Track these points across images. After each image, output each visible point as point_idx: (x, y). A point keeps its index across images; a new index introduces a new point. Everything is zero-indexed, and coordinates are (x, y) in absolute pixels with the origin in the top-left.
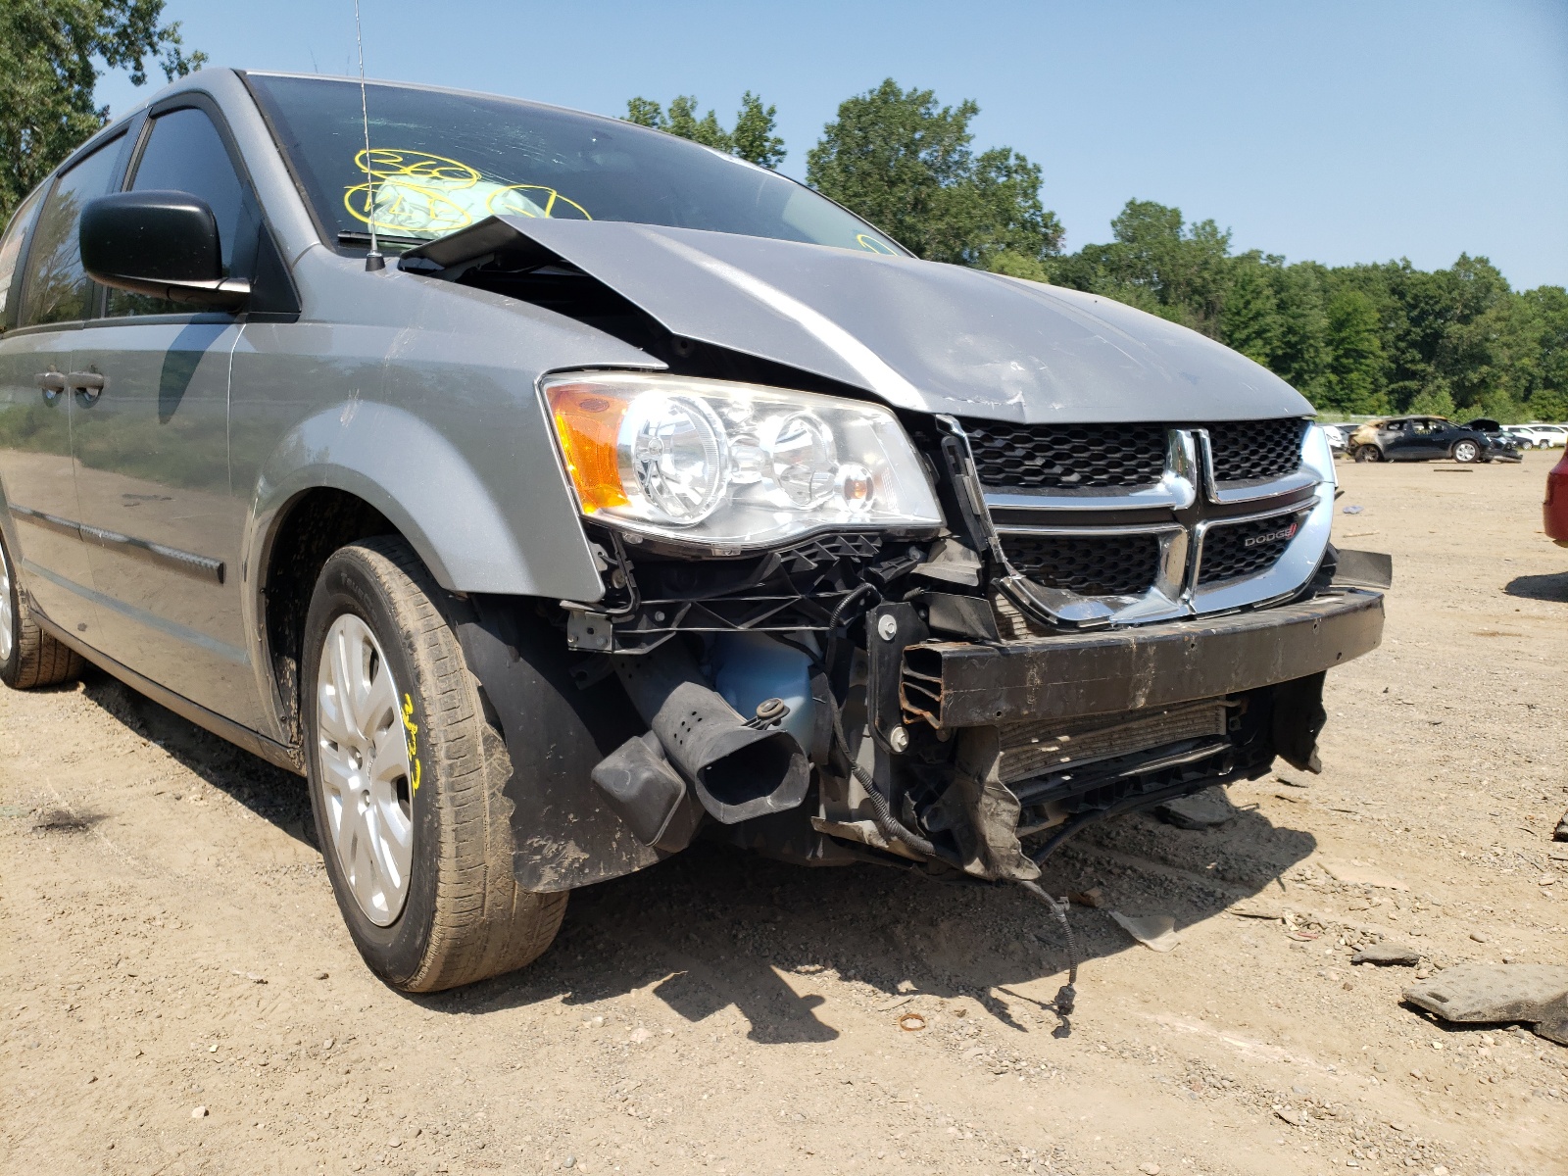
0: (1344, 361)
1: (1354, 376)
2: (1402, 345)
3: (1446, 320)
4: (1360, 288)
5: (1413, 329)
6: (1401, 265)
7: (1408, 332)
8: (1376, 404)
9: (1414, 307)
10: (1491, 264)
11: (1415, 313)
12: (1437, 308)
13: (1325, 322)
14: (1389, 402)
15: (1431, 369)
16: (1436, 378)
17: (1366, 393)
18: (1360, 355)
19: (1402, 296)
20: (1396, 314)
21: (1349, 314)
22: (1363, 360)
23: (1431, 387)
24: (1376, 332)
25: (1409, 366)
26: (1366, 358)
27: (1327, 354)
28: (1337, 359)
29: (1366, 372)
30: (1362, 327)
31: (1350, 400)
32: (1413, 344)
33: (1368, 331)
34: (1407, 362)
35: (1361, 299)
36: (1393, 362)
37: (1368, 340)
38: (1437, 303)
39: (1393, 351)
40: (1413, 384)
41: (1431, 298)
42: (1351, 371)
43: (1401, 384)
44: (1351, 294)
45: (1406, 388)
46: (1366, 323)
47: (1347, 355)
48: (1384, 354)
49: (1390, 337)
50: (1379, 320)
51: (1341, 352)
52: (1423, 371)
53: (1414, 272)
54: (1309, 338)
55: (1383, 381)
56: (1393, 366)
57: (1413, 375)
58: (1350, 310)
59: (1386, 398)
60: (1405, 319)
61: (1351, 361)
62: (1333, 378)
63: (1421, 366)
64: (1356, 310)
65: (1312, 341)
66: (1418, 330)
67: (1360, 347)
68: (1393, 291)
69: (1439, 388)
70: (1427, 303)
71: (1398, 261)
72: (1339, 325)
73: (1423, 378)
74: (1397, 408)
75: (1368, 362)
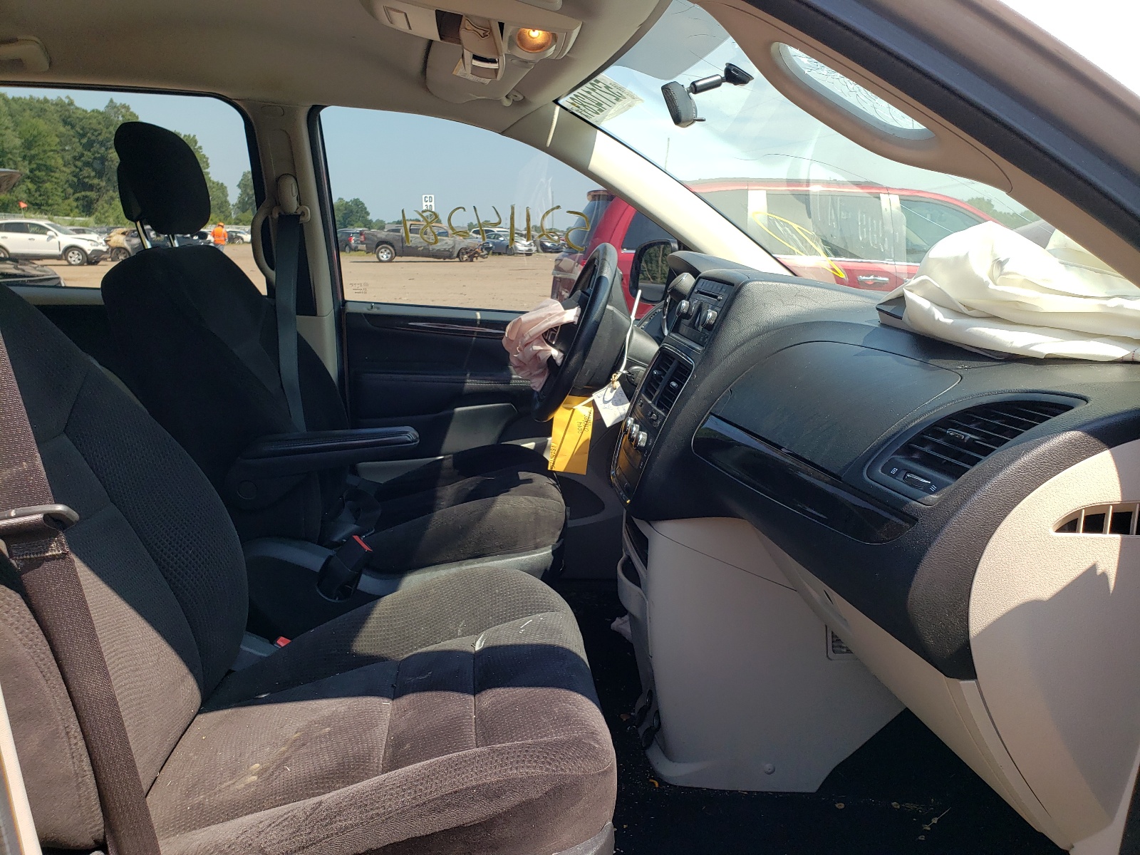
0: (37, 173)
1: (48, 185)
2: (79, 164)
3: (107, 149)
4: (39, 116)
5: (86, 153)
6: (67, 101)
7: (82, 155)
8: (69, 208)
9: (83, 136)
10: (131, 110)
11: (84, 141)
12: (100, 138)
13: (18, 142)
14: (77, 207)
15: (103, 184)
16: (108, 191)
17: (60, 201)
18: (49, 170)
19: (73, 127)
20: (71, 140)
21: (35, 137)
22: (53, 174)
23: (106, 197)
24: (58, 153)
25: (86, 180)
26: (55, 172)
27: (25, 167)
28: (32, 171)
29: (56, 183)
30: (47, 148)
31: (47, 204)
32: (87, 164)
33: (52, 151)
34: (84, 177)
35: (42, 125)
36: (75, 176)
37: (53, 158)
38: (100, 134)
39: (74, 169)
40: (93, 195)
41: (96, 130)
42: (44, 182)
43: (83, 193)
44: (34, 121)
45: (86, 197)
46: (49, 145)
47: (39, 168)
48: (68, 171)
49: (68, 157)
50: (58, 143)
51: (34, 166)
52: (99, 185)
53: (77, 108)
54: (8, 153)
55: (70, 191)
56: (75, 180)
57: (91, 188)
58: (35, 133)
59: (75, 204)
60: (78, 144)
61: (44, 173)
62: (31, 186)
63: (96, 181)
64: (40, 134)
65: (10, 156)
66: (89, 154)
67: (48, 163)
68: (65, 123)
69: (112, 198)
70: (93, 134)
71: (64, 99)
72: (28, 144)
73: (98, 191)
74: (83, 211)
75: (57, 175)
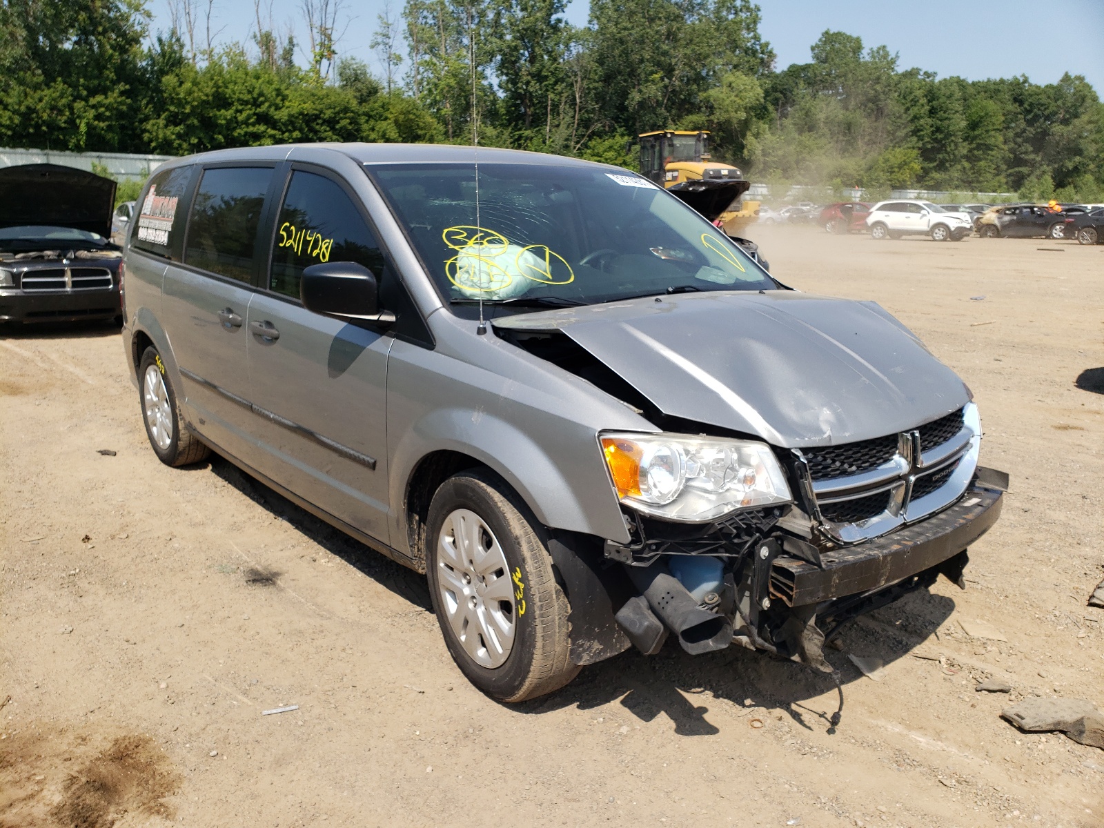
0: (976, 152)
1: (982, 163)
2: (1020, 140)
3: (1052, 122)
4: (991, 97)
5: (1028, 128)
6: (1021, 80)
7: (1024, 131)
8: (997, 184)
9: (1029, 112)
10: (1086, 81)
11: (1029, 117)
12: (1046, 113)
13: (963, 124)
14: (1007, 183)
15: (1039, 159)
16: (1041, 165)
17: (989, 176)
18: (989, 148)
19: (1021, 103)
20: (1017, 117)
21: (982, 117)
22: (989, 152)
23: (1038, 172)
24: (1001, 130)
25: (1023, 156)
26: (992, 150)
27: (964, 147)
28: (970, 151)
29: (991, 161)
30: (990, 127)
31: (978, 182)
32: (1026, 140)
33: (994, 130)
34: (1021, 154)
35: (991, 106)
36: (1011, 153)
37: (994, 137)
38: (1045, 109)
39: (1012, 145)
40: (1024, 170)
41: (1042, 105)
42: (980, 160)
43: (1016, 169)
44: (984, 103)
45: (1019, 172)
46: (994, 124)
47: (978, 147)
48: (1006, 147)
49: (1011, 134)
50: (1004, 122)
51: (974, 146)
52: (1034, 160)
53: (1030, 85)
54: (951, 135)
55: (1004, 167)
56: (1012, 156)
57: (1023, 163)
58: (983, 114)
59: (1004, 180)
60: (1023, 121)
61: (981, 152)
62: (967, 165)
63: (1032, 156)
64: (987, 114)
65: (953, 138)
66: (1031, 129)
67: (988, 142)
68: (1015, 100)
69: (1044, 172)
70: (1039, 109)
71: (1019, 77)
72: (973, 125)
73: (1033, 166)
74: (1012, 187)
75: (993, 153)
